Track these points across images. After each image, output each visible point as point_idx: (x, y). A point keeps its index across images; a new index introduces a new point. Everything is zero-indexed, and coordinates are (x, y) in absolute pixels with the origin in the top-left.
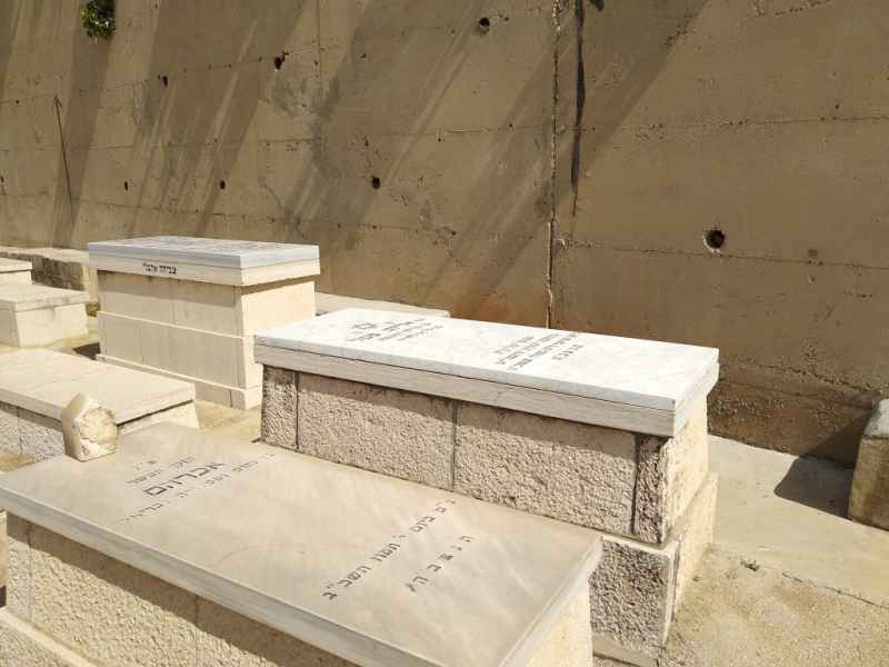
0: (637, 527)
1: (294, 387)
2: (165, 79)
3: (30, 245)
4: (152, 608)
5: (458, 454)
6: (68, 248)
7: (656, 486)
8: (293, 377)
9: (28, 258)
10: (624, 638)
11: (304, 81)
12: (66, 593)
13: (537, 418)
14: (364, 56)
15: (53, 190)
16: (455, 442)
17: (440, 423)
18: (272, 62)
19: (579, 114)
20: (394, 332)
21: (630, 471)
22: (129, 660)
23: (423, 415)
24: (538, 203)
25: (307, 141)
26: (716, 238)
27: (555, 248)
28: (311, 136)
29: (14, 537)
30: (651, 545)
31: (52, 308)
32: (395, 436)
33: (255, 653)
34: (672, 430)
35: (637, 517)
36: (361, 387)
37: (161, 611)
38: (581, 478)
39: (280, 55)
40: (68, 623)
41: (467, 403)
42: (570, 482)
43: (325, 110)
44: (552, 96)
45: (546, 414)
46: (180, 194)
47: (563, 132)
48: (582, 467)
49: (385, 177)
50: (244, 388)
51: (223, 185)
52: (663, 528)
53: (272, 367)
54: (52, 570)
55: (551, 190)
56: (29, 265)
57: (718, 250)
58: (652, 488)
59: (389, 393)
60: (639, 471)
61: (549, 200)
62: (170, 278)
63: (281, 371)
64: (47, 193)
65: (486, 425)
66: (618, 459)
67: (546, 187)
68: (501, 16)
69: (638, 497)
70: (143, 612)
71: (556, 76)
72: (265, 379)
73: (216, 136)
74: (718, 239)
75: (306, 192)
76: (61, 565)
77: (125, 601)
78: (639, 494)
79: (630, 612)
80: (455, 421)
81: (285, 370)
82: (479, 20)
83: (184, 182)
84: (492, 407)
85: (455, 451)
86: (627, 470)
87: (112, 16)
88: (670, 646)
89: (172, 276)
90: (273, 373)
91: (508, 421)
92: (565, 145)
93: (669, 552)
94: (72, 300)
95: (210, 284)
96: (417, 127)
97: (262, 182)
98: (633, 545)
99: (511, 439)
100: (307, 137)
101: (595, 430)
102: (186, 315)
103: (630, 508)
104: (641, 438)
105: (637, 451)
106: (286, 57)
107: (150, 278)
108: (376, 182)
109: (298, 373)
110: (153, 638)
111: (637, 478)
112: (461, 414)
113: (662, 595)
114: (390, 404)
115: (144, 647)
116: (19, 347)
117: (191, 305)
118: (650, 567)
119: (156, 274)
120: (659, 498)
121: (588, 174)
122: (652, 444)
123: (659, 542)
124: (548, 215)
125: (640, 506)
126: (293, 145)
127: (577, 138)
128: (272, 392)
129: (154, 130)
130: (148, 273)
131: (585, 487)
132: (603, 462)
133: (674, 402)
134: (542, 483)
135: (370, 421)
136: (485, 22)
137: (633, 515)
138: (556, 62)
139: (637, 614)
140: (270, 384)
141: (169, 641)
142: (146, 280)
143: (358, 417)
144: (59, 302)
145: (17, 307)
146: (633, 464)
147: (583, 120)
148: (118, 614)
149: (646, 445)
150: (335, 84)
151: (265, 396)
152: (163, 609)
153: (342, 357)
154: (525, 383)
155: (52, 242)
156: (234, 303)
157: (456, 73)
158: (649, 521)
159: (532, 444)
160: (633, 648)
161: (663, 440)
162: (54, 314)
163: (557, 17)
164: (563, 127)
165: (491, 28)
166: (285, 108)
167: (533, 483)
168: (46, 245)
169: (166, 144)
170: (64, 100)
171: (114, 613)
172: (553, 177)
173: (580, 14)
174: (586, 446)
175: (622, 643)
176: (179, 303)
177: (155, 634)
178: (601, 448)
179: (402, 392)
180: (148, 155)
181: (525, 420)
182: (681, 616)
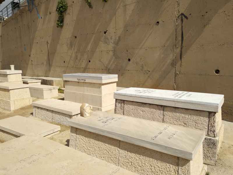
0: (209, 133)
1: (123, 104)
2: (76, 37)
3: (38, 76)
4: (108, 145)
5: (164, 118)
6: (48, 77)
7: (214, 124)
8: (123, 102)
9: (39, 79)
10: (206, 159)
11: (112, 36)
12: (85, 144)
13: (184, 109)
14: (127, 31)
15: (45, 63)
16: (164, 115)
17: (160, 111)
18: (104, 33)
19: (182, 43)
20: (145, 92)
21: (207, 121)
22: (101, 157)
23: (156, 109)
24: (171, 64)
25: (112, 51)
26: (217, 71)
27: (176, 75)
28: (113, 50)
29: (72, 133)
30: (213, 137)
31: (51, 90)
32: (148, 114)
33: (134, 153)
34: (218, 110)
35: (209, 131)
36: (140, 104)
37: (110, 146)
38: (195, 122)
39: (106, 31)
40: (86, 150)
41: (167, 106)
42: (192, 124)
43: (117, 43)
44: (175, 39)
45: (187, 108)
46: (79, 64)
47: (178, 47)
48: (196, 120)
49: (132, 58)
50: (101, 107)
51: (90, 61)
52: (215, 133)
53: (118, 100)
54: (82, 139)
55: (175, 61)
56: (40, 81)
57: (218, 74)
58: (213, 124)
59: (147, 105)
60: (209, 120)
61: (174, 63)
62: (84, 82)
63: (120, 100)
64: (43, 64)
65: (171, 111)
66: (204, 118)
67: (173, 60)
68: (162, 21)
69: (209, 126)
70: (106, 146)
71: (176, 34)
72: (116, 102)
73: (88, 50)
74: (218, 72)
75: (112, 62)
76: (84, 138)
77: (101, 145)
78: (210, 126)
79: (208, 153)
80: (163, 111)
81: (121, 100)
82: (156, 22)
83: (80, 61)
84: (173, 107)
85: (163, 117)
86: (206, 120)
87: (63, 22)
88: (218, 161)
89: (84, 81)
90: (118, 101)
91: (177, 110)
92: (178, 50)
93: (217, 138)
94: (55, 88)
95: (94, 83)
96: (140, 47)
97: (100, 61)
98: (208, 137)
99: (178, 114)
100: (112, 50)
101: (198, 111)
102: (87, 91)
103: (207, 129)
104: (210, 113)
105: (209, 116)
106: (107, 31)
107: (78, 82)
108: (129, 60)
109: (124, 101)
110: (108, 152)
111: (209, 122)
112: (165, 109)
113: (216, 148)
114: (147, 107)
115: (106, 154)
116: (44, 99)
117: (89, 88)
118: (213, 142)
119: (80, 81)
120: (214, 126)
121: (184, 57)
122: (213, 114)
123: (215, 136)
124: (174, 67)
125: (210, 128)
126: (108, 52)
127: (181, 48)
128: (117, 105)
129: (73, 49)
130: (78, 81)
131: (196, 125)
132: (201, 119)
133: (218, 104)
134: (185, 124)
135: (142, 111)
136: (158, 22)
137: (208, 130)
138: (176, 31)
139: (210, 153)
140: (117, 103)
141: (112, 152)
142: (77, 83)
143: (139, 111)
144: (52, 89)
145: (44, 90)
146: (208, 119)
147: (183, 44)
148: (99, 148)
149: (211, 114)
150: (119, 37)
151: (115, 106)
152: (111, 145)
153: (136, 97)
154: (182, 101)
155: (44, 76)
156: (100, 88)
157: (150, 35)
158: (212, 132)
159: (183, 115)
160: (209, 161)
161: (215, 113)
162: (51, 91)
163: (176, 21)
164: (178, 46)
165: (159, 24)
166: (106, 43)
167: (183, 124)
168: (42, 76)
169: (75, 52)
170: (49, 42)
171: (98, 147)
172: (175, 58)
173: (182, 20)
174: (196, 115)
175: (206, 160)
176: (85, 88)
177: (109, 151)
178: (200, 116)
179: (150, 104)
180: (71, 55)
181: (181, 110)
182: (219, 155)
